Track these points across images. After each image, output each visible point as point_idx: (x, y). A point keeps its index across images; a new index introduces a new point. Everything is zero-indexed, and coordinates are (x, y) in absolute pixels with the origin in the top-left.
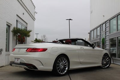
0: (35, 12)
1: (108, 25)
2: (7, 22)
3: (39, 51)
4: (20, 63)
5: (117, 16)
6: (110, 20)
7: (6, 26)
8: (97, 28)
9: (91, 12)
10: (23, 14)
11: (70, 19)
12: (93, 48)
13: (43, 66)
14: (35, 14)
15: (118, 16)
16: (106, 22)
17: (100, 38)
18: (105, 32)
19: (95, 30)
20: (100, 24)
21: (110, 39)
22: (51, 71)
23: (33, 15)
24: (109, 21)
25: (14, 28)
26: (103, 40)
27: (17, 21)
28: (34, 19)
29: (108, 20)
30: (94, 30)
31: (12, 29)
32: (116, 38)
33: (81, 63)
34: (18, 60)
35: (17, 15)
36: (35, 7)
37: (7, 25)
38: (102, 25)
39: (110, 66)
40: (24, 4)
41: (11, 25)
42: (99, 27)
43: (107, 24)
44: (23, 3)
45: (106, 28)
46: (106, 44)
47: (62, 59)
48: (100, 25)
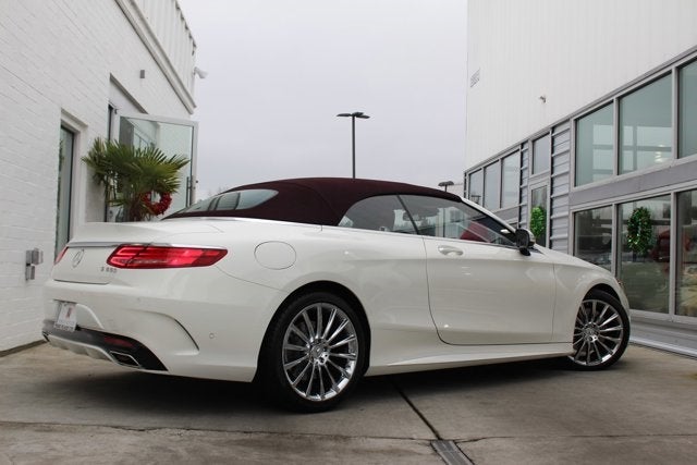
0: (196, 71)
1: (565, 142)
2: (64, 112)
3: (175, 262)
4: (78, 328)
5: (619, 99)
6: (576, 120)
7: (57, 134)
8: (502, 158)
9: (475, 80)
10: (142, 75)
11: (359, 115)
12: (525, 252)
13: (195, 353)
14: (193, 79)
15: (625, 99)
16: (553, 129)
17: (520, 208)
18: (549, 177)
19: (494, 170)
20: (521, 139)
21: (575, 213)
22: (249, 378)
23: (185, 83)
24: (571, 124)
25: (97, 145)
26: (535, 215)
27: (110, 108)
28: (188, 104)
29: (567, 120)
30: (484, 167)
31: (84, 148)
32: (613, 208)
33: (442, 339)
34: (68, 315)
35: (113, 80)
36: (194, 45)
37: (64, 127)
38: (534, 141)
39: (625, 356)
40: (148, 22)
41: (84, 126)
42: (518, 155)
43: (557, 141)
44: (142, 19)
45: (552, 159)
46: (553, 237)
47: (320, 317)
48: (522, 145)
